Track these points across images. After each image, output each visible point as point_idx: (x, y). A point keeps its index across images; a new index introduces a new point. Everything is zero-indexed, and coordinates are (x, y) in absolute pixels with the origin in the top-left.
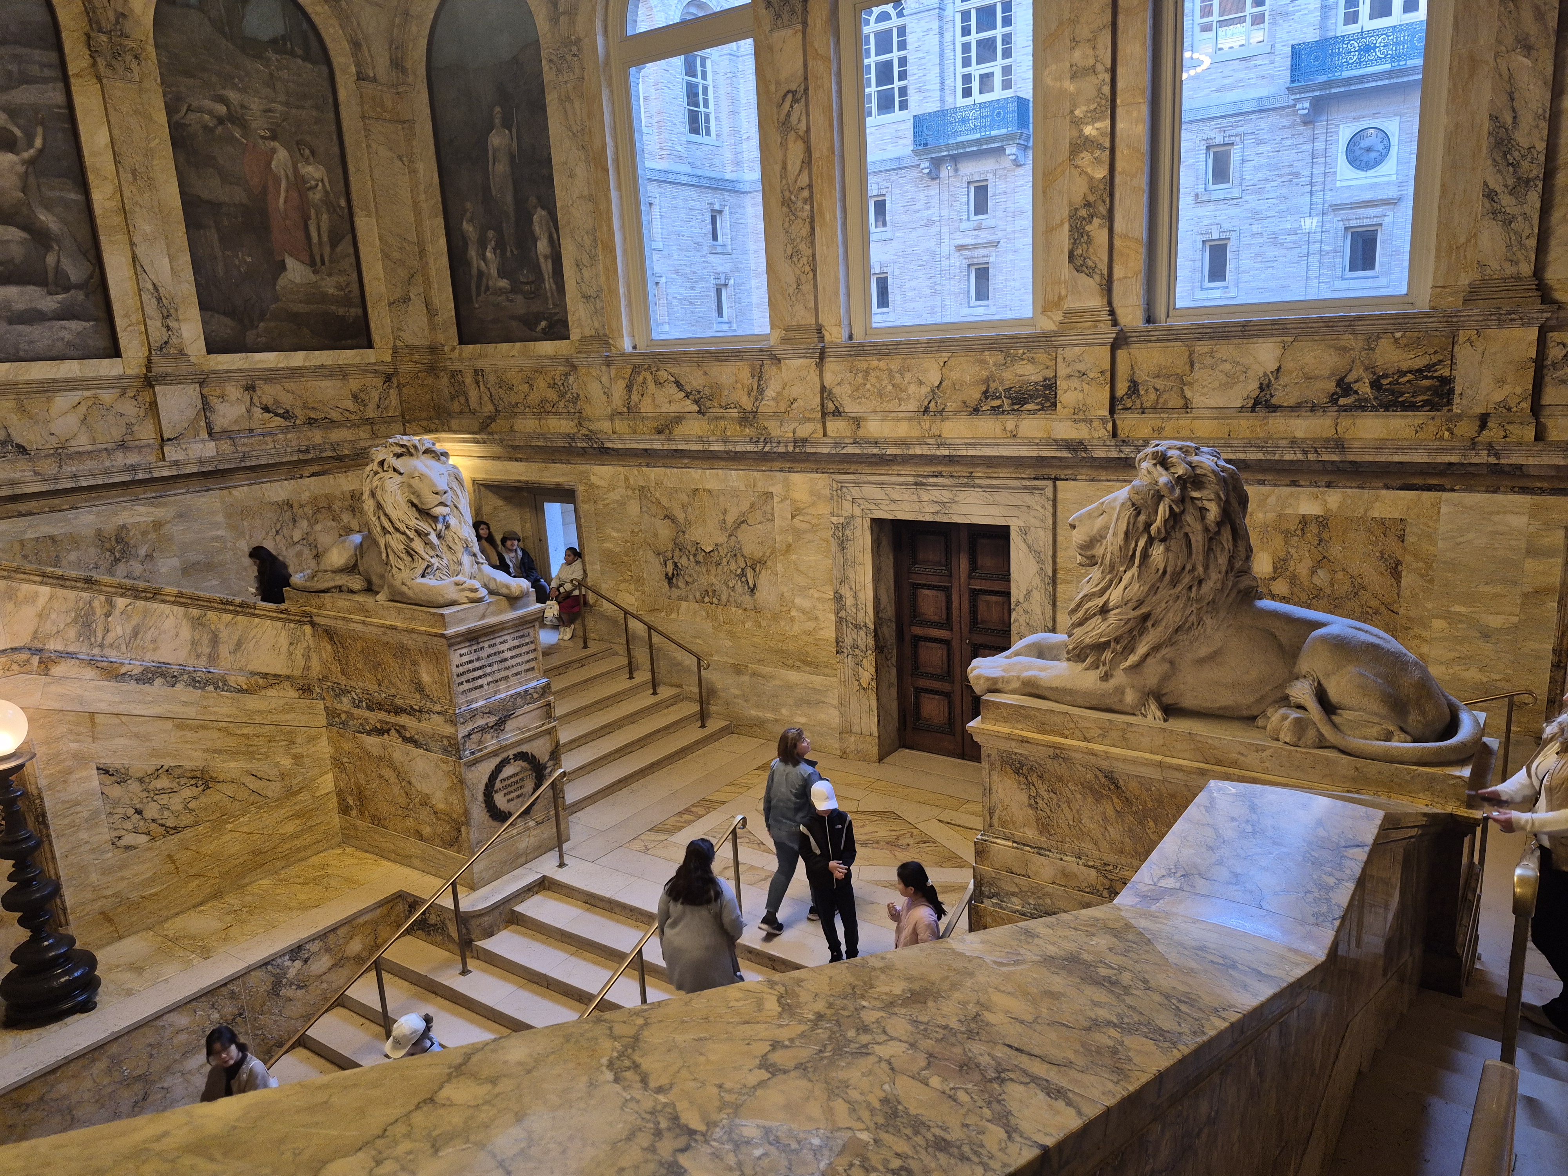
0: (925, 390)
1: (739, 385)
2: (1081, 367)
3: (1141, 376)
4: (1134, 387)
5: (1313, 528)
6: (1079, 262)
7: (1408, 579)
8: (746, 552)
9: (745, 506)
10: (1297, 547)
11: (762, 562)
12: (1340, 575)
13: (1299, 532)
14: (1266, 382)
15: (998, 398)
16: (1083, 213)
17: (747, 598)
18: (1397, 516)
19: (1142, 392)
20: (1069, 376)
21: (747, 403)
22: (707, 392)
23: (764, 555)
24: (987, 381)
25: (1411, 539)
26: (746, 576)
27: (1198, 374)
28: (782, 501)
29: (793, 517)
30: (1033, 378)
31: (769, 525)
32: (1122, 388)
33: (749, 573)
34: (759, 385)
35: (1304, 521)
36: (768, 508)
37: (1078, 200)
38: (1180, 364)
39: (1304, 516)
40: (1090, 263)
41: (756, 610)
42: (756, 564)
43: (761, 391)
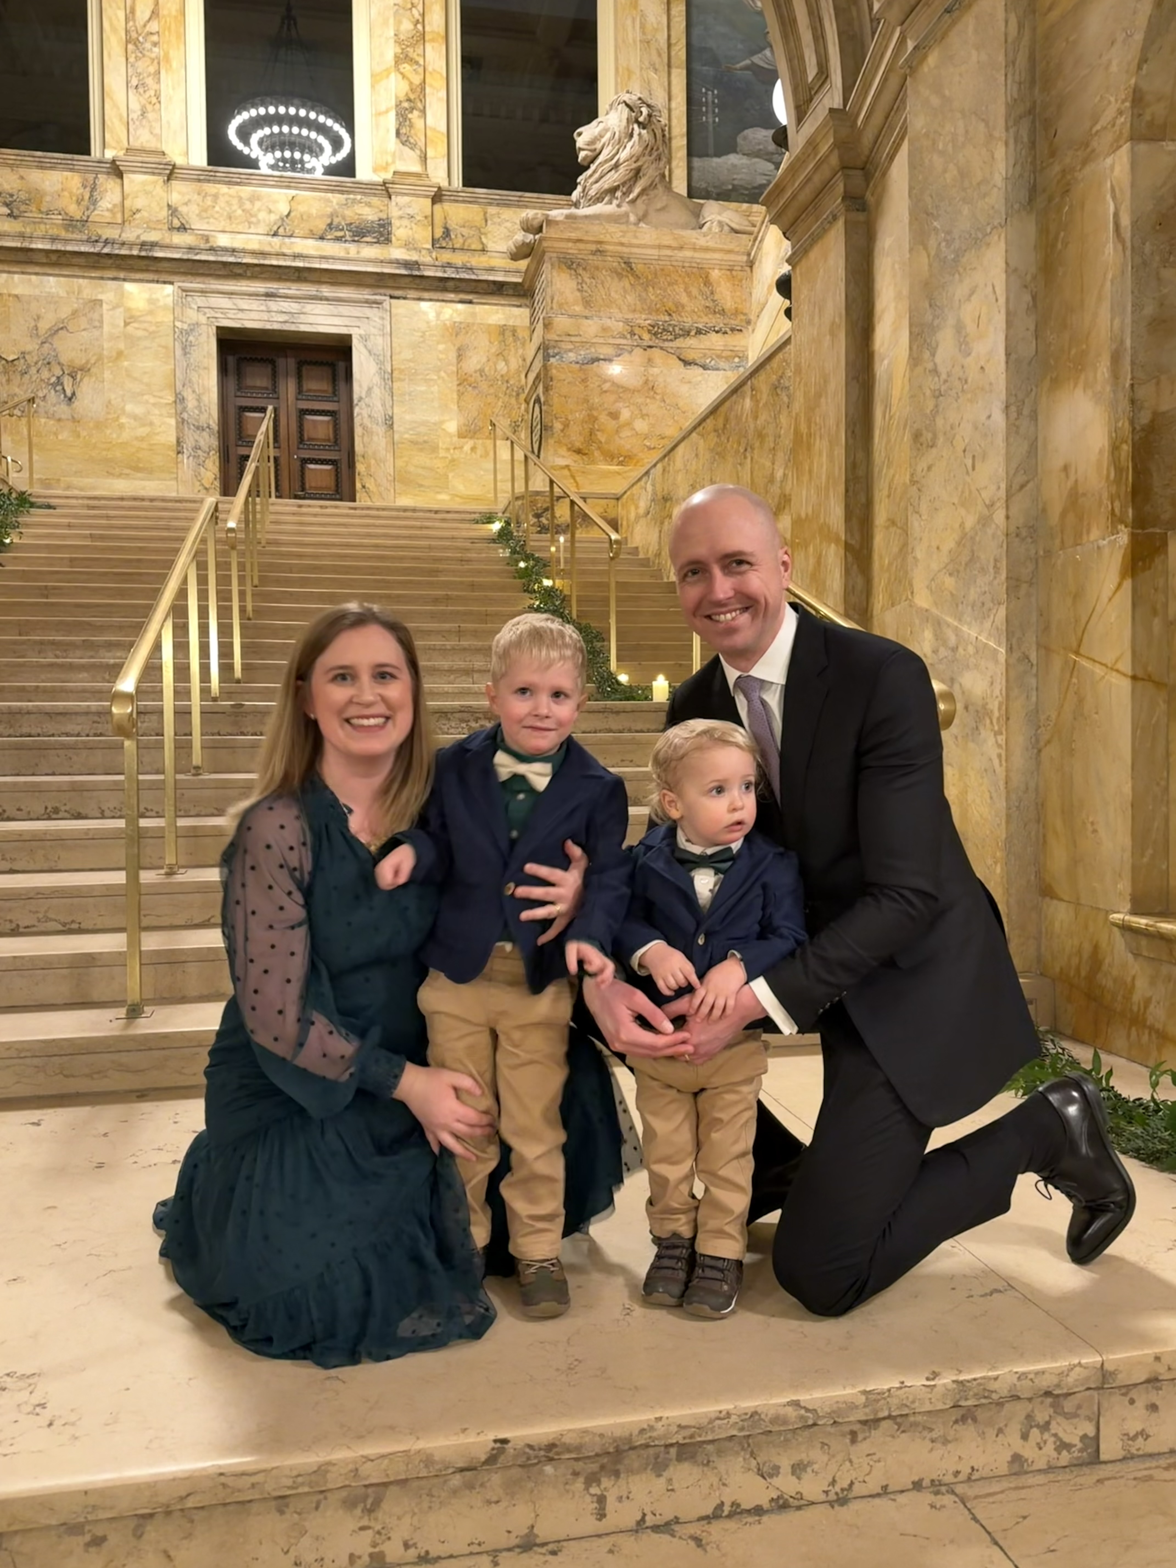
0: (273, 217)
1: (66, 194)
2: (410, 211)
3: (452, 225)
4: (447, 233)
6: (404, 139)
8: (63, 359)
9: (65, 312)
11: (85, 369)
15: (342, 230)
16: (406, 105)
17: (64, 407)
19: (453, 236)
20: (401, 217)
21: (74, 210)
22: (23, 196)
23: (87, 362)
24: (331, 216)
26: (62, 384)
27: (490, 227)
28: (114, 308)
29: (126, 324)
30: (370, 218)
31: (96, 333)
32: (439, 233)
33: (67, 382)
34: (91, 196)
36: (96, 316)
37: (402, 96)
38: (478, 219)
40: (412, 141)
41: (74, 420)
42: (75, 372)
43: (93, 201)
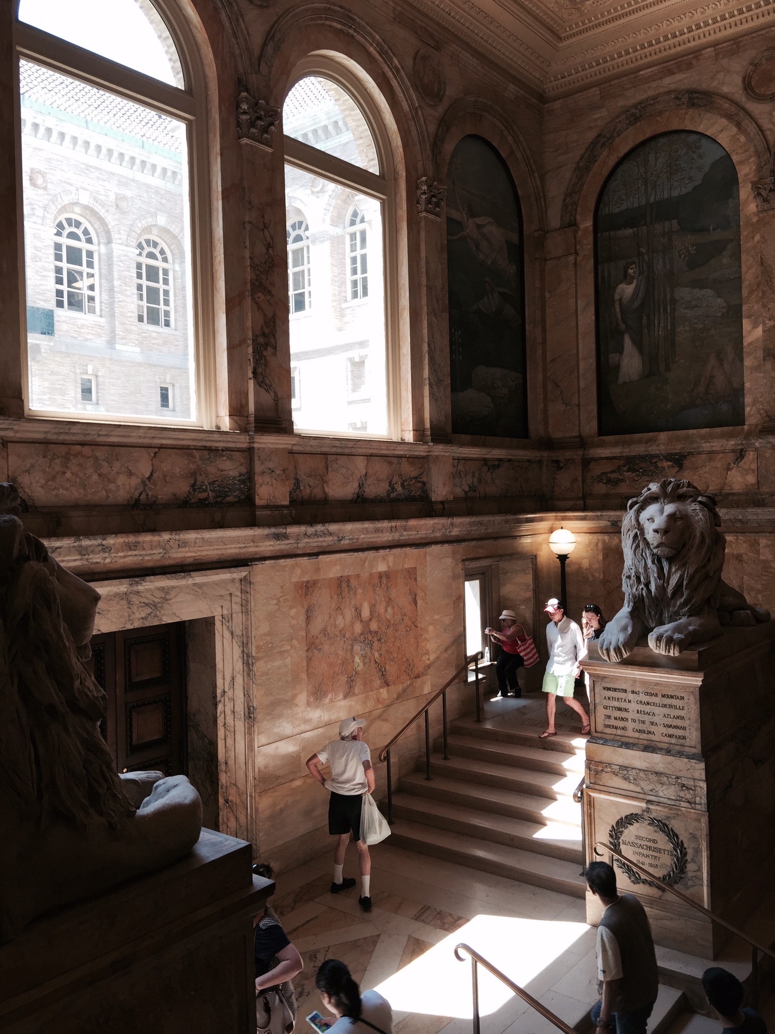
0: (135, 481)
3: (301, 475)
5: (384, 580)
6: (261, 379)
7: (419, 602)
10: (379, 595)
12: (396, 610)
13: (379, 584)
14: (361, 482)
15: (205, 491)
16: (261, 340)
18: (413, 566)
19: (302, 488)
20: (263, 473)
24: (194, 474)
25: (418, 579)
27: (330, 475)
30: (231, 473)
35: (380, 575)
37: (258, 329)
39: (380, 573)
40: (267, 382)
